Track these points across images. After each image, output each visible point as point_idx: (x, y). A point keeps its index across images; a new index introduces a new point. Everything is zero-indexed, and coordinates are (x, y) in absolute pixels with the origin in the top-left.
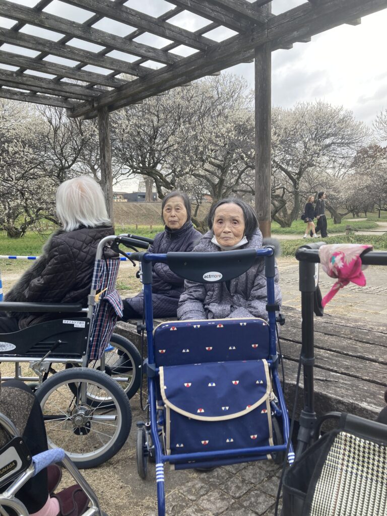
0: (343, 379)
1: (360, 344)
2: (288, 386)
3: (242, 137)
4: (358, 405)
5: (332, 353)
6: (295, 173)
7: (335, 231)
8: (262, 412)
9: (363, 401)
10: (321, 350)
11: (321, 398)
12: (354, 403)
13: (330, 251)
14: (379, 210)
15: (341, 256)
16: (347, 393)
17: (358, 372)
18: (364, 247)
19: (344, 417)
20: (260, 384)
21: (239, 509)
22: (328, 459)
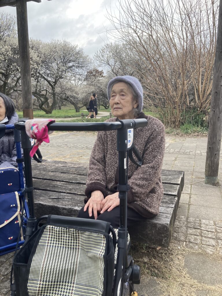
0: (67, 196)
1: (79, 176)
2: (36, 205)
3: (16, 56)
4: (73, 208)
5: (64, 183)
6: (53, 82)
7: (76, 116)
8: (16, 222)
9: (76, 206)
10: (58, 182)
11: (54, 208)
12: (71, 208)
13: (31, 123)
14: (99, 105)
15: (36, 126)
16: (68, 203)
17: (75, 191)
18: (49, 120)
19: (49, 217)
20: (13, 207)
21: (6, 281)
22: (40, 242)
